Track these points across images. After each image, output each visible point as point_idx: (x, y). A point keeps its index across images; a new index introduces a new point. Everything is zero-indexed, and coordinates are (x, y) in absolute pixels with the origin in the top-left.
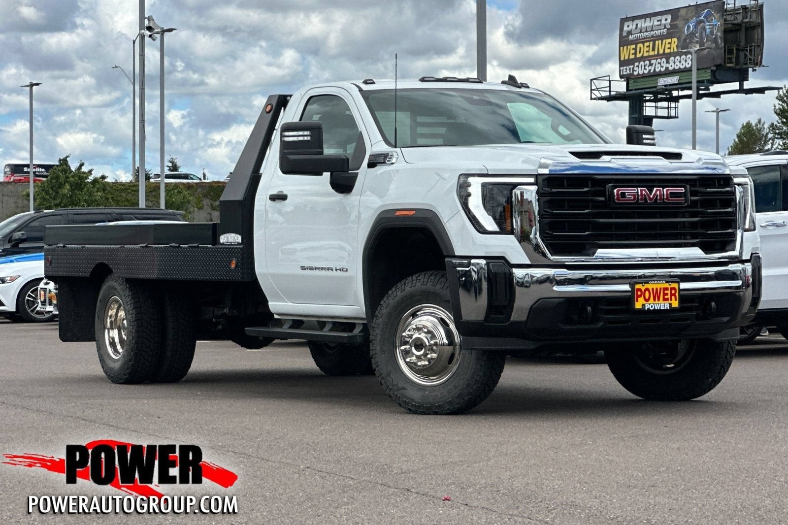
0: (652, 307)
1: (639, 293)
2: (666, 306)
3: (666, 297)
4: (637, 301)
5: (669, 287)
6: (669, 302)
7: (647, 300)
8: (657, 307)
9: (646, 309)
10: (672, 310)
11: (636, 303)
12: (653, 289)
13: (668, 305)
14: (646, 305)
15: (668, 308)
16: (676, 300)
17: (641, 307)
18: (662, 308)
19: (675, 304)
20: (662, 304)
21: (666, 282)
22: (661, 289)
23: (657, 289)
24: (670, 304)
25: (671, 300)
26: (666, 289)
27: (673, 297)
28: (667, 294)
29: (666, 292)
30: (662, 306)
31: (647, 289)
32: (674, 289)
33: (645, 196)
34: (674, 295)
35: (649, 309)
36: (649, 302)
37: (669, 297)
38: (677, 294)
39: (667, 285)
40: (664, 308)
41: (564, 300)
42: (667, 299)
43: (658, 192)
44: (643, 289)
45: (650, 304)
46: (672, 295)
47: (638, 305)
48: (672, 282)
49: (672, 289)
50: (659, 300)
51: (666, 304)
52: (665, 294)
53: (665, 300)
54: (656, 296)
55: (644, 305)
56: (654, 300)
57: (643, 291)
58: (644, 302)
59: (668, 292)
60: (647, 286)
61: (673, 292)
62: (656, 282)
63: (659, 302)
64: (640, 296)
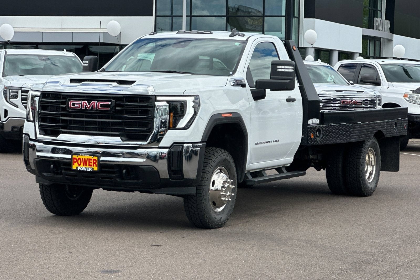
0: (82, 169)
1: (75, 160)
2: (90, 169)
3: (90, 164)
4: (74, 165)
5: (92, 158)
6: (92, 167)
7: (79, 165)
8: (85, 169)
9: (78, 170)
10: (93, 172)
11: (73, 166)
12: (83, 159)
13: (91, 169)
14: (78, 167)
15: (91, 170)
16: (96, 166)
17: (76, 168)
18: (87, 170)
19: (96, 169)
20: (87, 168)
21: (90, 156)
22: (87, 159)
23: (85, 159)
24: (92, 169)
25: (93, 166)
26: (91, 159)
27: (95, 165)
28: (91, 163)
29: (90, 161)
30: (87, 169)
31: (79, 159)
32: (95, 160)
33: (85, 105)
34: (95, 163)
35: (80, 170)
36: (80, 166)
37: (92, 164)
38: (97, 163)
39: (91, 157)
40: (88, 170)
41: (39, 160)
42: (91, 166)
43: (93, 104)
44: (77, 158)
45: (80, 167)
46: (94, 163)
47: (74, 167)
48: (94, 156)
49: (94, 160)
50: (86, 165)
51: (90, 168)
52: (90, 162)
53: (90, 165)
54: (85, 163)
55: (77, 167)
56: (84, 165)
57: (77, 159)
58: (78, 166)
59: (92, 161)
60: (79, 157)
61: (95, 161)
62: (84, 155)
63: (86, 167)
64: (76, 162)
